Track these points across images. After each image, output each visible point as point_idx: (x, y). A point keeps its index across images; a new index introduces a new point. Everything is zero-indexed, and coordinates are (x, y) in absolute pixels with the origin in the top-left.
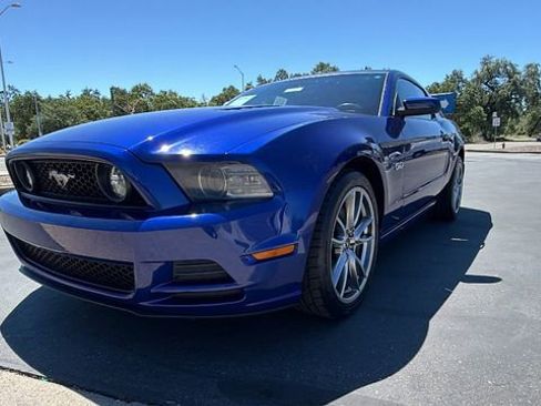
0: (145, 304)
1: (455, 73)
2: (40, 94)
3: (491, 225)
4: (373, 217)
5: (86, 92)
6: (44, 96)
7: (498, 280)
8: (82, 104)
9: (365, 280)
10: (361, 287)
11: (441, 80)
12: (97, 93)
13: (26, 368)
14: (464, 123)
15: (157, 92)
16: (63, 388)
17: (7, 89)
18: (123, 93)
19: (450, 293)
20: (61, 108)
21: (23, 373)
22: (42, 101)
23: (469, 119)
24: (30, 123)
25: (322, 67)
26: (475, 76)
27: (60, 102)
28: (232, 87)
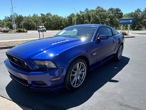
0: (31, 88)
1: (138, 9)
2: (23, 16)
3: (128, 63)
4: (85, 67)
5: (34, 15)
6: (24, 16)
7: (118, 81)
8: (33, 18)
9: (82, 82)
10: (81, 84)
11: (134, 12)
12: (37, 15)
13: (9, 98)
14: (140, 24)
15: (53, 15)
16: (15, 103)
17: (14, 14)
18: (44, 15)
19: (104, 85)
20: (28, 19)
21: (8, 99)
22: (24, 18)
23: (141, 23)
24: (20, 23)
25: (99, 7)
26: (145, 10)
27: (28, 18)
28: (73, 14)
